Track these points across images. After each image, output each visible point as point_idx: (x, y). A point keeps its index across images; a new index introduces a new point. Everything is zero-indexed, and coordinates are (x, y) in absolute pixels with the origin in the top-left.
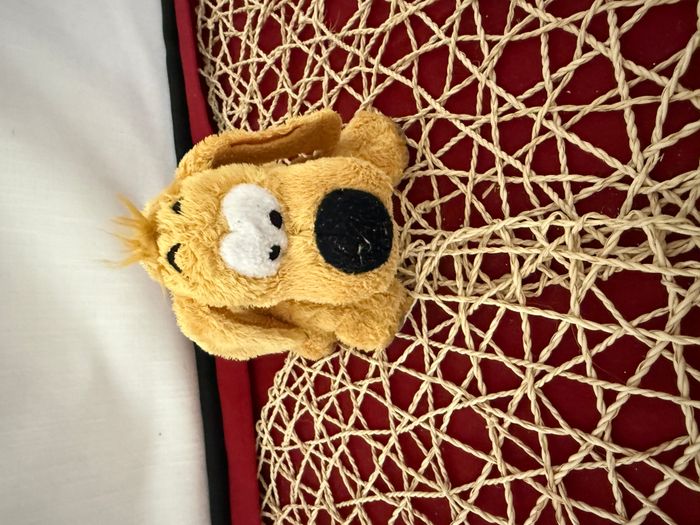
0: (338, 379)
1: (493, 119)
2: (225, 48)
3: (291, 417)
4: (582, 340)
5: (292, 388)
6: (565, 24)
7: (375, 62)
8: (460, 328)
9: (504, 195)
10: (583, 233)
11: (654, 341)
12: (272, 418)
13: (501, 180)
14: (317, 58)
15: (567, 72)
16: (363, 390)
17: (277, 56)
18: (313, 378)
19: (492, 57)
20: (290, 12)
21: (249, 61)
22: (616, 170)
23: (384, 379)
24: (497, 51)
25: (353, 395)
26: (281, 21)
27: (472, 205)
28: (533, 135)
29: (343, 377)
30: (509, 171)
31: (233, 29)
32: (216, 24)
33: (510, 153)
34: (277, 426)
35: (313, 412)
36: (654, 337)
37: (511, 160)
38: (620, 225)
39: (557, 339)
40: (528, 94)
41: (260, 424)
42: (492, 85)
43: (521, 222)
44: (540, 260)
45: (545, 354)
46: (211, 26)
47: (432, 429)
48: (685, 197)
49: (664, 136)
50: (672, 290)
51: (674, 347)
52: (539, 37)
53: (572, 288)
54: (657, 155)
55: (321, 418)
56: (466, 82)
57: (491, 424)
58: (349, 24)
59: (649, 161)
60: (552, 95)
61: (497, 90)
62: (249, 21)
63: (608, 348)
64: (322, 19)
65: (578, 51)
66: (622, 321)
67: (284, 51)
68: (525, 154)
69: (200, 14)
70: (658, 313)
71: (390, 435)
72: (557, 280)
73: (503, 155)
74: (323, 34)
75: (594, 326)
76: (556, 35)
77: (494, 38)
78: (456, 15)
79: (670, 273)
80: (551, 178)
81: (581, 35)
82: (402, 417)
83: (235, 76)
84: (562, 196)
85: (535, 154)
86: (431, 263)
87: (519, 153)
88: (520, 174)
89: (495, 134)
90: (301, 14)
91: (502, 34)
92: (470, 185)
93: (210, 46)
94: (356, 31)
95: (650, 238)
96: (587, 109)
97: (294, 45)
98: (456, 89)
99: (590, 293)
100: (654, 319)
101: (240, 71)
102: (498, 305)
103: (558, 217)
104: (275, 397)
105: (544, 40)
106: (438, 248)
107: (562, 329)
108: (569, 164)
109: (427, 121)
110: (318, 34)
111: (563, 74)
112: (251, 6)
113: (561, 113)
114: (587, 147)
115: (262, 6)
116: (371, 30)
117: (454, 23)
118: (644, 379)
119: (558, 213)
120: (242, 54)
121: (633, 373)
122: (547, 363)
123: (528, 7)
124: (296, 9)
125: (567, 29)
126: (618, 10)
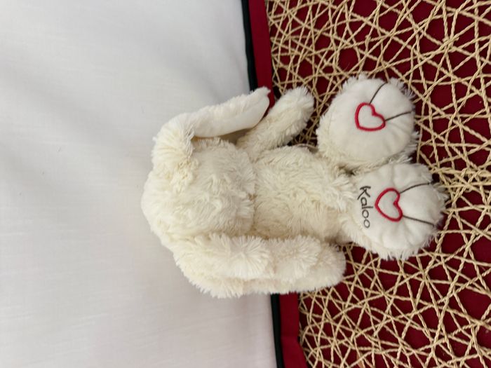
1: (430, 118)
6: (463, 81)
9: (436, 151)
13: (434, 145)
14: (334, 82)
15: (464, 100)
17: (310, 79)
19: (428, 91)
20: (317, 60)
24: (431, 88)
26: (312, 62)
27: (420, 156)
28: (449, 126)
30: (438, 141)
33: (439, 133)
37: (439, 136)
40: (446, 108)
42: (429, 103)
52: (451, 85)
56: (417, 100)
58: (353, 69)
60: (457, 110)
61: (431, 106)
62: (291, 61)
64: (338, 64)
65: (468, 92)
68: (445, 134)
73: (435, 134)
76: (458, 85)
77: (430, 83)
78: (411, 71)
80: (457, 145)
81: (470, 86)
83: (282, 88)
84: (462, 152)
85: (449, 134)
87: (443, 133)
88: (443, 143)
89: (431, 125)
90: (325, 61)
91: (434, 81)
96: (472, 116)
97: (320, 76)
105: (453, 87)
108: (465, 138)
110: (335, 71)
111: (462, 101)
113: (461, 117)
114: (472, 132)
117: (410, 74)
120: (287, 77)
123: (445, 72)
124: (322, 58)
125: (463, 83)
126: (485, 78)
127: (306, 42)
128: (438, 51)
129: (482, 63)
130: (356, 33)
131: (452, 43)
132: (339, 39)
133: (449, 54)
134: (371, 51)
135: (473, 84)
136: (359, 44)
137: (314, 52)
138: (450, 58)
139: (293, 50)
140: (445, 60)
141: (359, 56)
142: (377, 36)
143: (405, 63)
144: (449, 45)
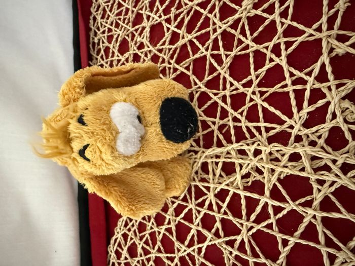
0: (150, 224)
1: (227, 93)
2: (102, 52)
3: (126, 244)
4: (271, 211)
5: (127, 228)
6: (261, 48)
7: (172, 62)
8: (211, 200)
9: (232, 132)
10: (271, 153)
11: (307, 213)
12: (116, 244)
13: (231, 124)
14: (146, 58)
15: (263, 71)
16: (163, 231)
17: (127, 57)
18: (137, 223)
19: (227, 62)
20: (133, 36)
21: (113, 59)
22: (286, 122)
23: (173, 226)
24: (229, 60)
25: (157, 234)
26: (129, 40)
27: (217, 136)
28: (247, 102)
29: (153, 224)
30: (235, 120)
31: (107, 43)
32: (99, 40)
33: (236, 110)
34: (119, 249)
35: (137, 242)
36: (307, 211)
37: (236, 114)
38: (289, 150)
39: (259, 209)
40: (244, 81)
41: (110, 247)
42: (227, 76)
43: (241, 146)
44: (250, 167)
45: (253, 217)
46: (96, 41)
47: (196, 255)
48: (320, 137)
49: (309, 106)
50: (315, 186)
51: (317, 217)
52: (249, 54)
53: (265, 182)
54: (306, 115)
55: (141, 246)
56: (215, 74)
57: (226, 254)
58: (160, 43)
59: (302, 118)
60: (256, 82)
61: (229, 79)
63: (284, 216)
64: (148, 40)
65: (267, 61)
66: (290, 202)
67: (130, 55)
68: (243, 111)
69: (92, 34)
70: (308, 198)
71: (175, 257)
72: (259, 177)
73: (233, 111)
74: (148, 47)
75: (277, 204)
76: (257, 53)
77: (228, 53)
78: (210, 41)
79: (313, 177)
80: (255, 124)
81: (269, 54)
82: (181, 247)
83: (106, 65)
84: (260, 134)
85: (248, 112)
86: (197, 165)
87: (240, 111)
88: (240, 121)
89: (229, 100)
90: (139, 37)
91: (232, 51)
92: (217, 126)
93: (96, 51)
94: (164, 47)
95: (303, 158)
96: (272, 90)
97: (135, 52)
98: (210, 77)
99: (275, 185)
100: (306, 201)
101: (109, 63)
102: (229, 189)
103: (259, 145)
104: (118, 233)
105: (251, 55)
106: (201, 157)
107: (261, 204)
108: (264, 117)
109: (197, 92)
110: (146, 47)
111: (260, 72)
112: (116, 32)
113: (260, 92)
114: (272, 109)
115: (121, 33)
116: (171, 46)
117: (209, 45)
118: (302, 233)
119: (258, 142)
120: (110, 55)
121: (296, 230)
122: (254, 222)
123: (243, 39)
124: (136, 34)
125: (262, 50)
126: (286, 43)
127: (126, 22)
128: (237, 16)
129: (283, 24)
130: (164, 7)
131: (251, 6)
132: (150, 14)
133: (248, 18)
134: (176, 24)
135: (272, 51)
136: (166, 17)
137: (132, 29)
138: (248, 24)
139: (116, 29)
140: (243, 24)
141: (165, 30)
142: (182, 7)
143: (206, 33)
144: (248, 8)
